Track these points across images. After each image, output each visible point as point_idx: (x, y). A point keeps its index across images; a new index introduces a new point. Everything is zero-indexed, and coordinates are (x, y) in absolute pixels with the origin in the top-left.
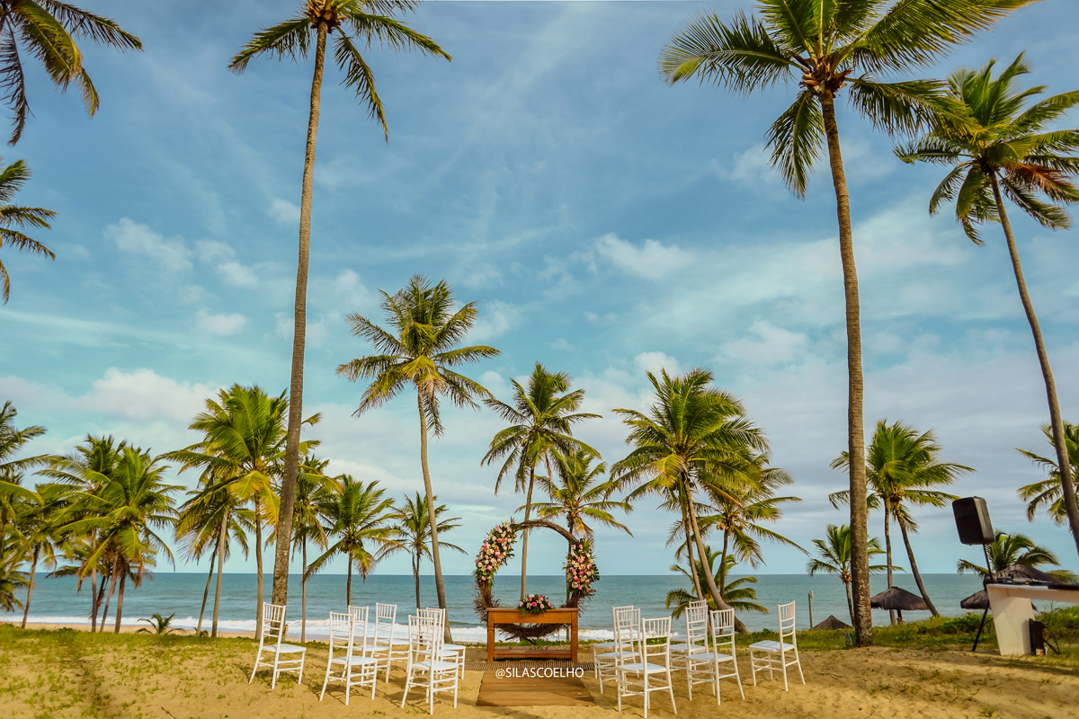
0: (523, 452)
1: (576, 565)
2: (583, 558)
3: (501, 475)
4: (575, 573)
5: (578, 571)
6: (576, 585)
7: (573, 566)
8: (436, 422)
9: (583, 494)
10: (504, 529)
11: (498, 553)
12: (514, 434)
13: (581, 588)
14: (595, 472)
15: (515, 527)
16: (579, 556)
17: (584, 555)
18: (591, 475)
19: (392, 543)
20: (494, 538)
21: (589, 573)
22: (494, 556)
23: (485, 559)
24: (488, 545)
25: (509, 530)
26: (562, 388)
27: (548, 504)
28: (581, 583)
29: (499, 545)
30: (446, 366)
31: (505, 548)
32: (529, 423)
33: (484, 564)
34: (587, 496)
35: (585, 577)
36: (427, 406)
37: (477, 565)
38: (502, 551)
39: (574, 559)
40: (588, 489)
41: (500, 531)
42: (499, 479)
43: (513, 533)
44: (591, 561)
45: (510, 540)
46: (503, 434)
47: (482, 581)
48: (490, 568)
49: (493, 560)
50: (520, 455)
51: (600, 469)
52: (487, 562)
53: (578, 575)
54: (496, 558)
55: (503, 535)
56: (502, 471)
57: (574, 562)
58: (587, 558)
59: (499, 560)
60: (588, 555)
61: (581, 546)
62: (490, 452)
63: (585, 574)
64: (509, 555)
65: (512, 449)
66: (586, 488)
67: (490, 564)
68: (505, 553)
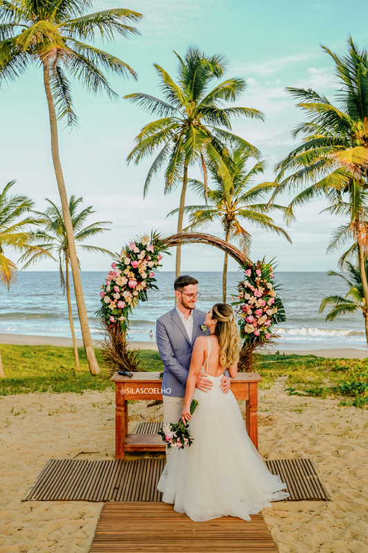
0: (175, 148)
1: (252, 300)
2: (261, 290)
3: (149, 175)
4: (250, 312)
5: (254, 309)
6: (250, 329)
7: (246, 302)
8: (70, 111)
9: (240, 195)
10: (142, 247)
11: (133, 283)
12: (164, 128)
13: (257, 333)
14: (254, 171)
15: (159, 243)
16: (256, 287)
17: (264, 285)
18: (248, 175)
19: (34, 248)
20: (127, 261)
21: (270, 312)
22: (128, 287)
23: (113, 291)
24: (118, 272)
25: (150, 248)
26: (217, 73)
27: (203, 207)
28: (259, 326)
29: (135, 271)
30: (77, 37)
31: (144, 276)
32: (180, 115)
33: (113, 299)
34: (245, 198)
35: (265, 317)
36: (58, 90)
37: (102, 300)
38: (139, 280)
39: (248, 290)
40: (245, 190)
41: (137, 250)
42: (148, 179)
43: (156, 253)
44: (273, 293)
45: (151, 264)
46: (151, 127)
47: (111, 323)
48: (121, 304)
49: (126, 294)
50: (171, 152)
51: (259, 168)
52: (117, 296)
53: (254, 315)
54: (131, 290)
55: (141, 257)
56: (151, 171)
57: (247, 296)
58: (267, 290)
59: (136, 293)
60: (270, 286)
61: (259, 272)
62: (136, 148)
63: (264, 313)
64: (151, 286)
65: (162, 145)
66: (243, 189)
67: (122, 299)
68: (144, 284)
